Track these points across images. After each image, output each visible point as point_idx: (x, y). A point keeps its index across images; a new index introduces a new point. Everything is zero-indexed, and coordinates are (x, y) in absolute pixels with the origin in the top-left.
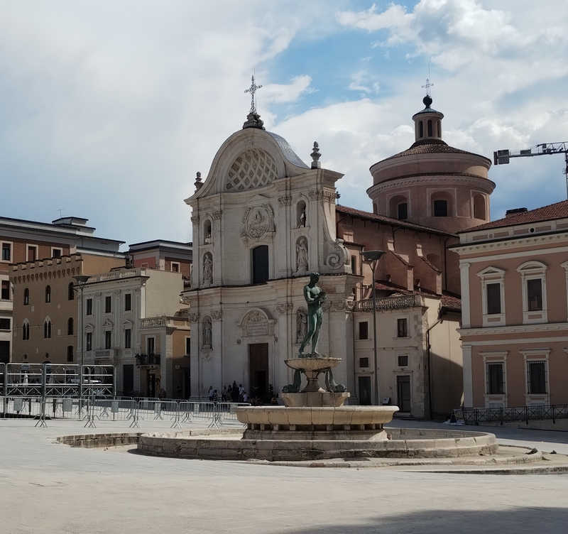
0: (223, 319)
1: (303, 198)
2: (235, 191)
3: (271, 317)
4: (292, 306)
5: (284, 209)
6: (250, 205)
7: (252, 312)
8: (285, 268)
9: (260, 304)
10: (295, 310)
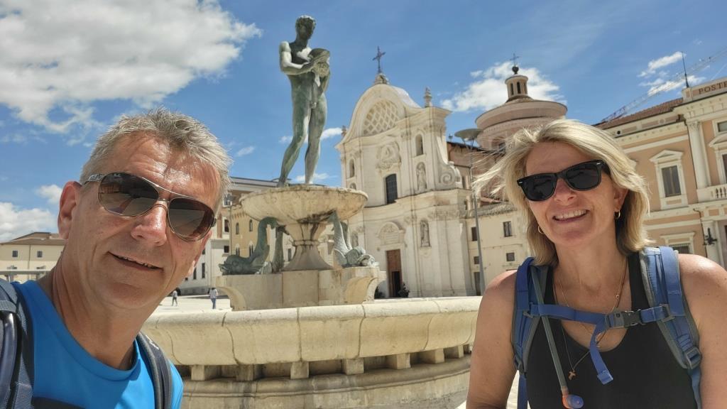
0: (366, 232)
1: (420, 133)
2: (370, 135)
3: (401, 228)
4: (416, 218)
5: (406, 142)
6: (381, 145)
7: (386, 226)
8: (409, 188)
9: (393, 219)
10: (419, 221)
